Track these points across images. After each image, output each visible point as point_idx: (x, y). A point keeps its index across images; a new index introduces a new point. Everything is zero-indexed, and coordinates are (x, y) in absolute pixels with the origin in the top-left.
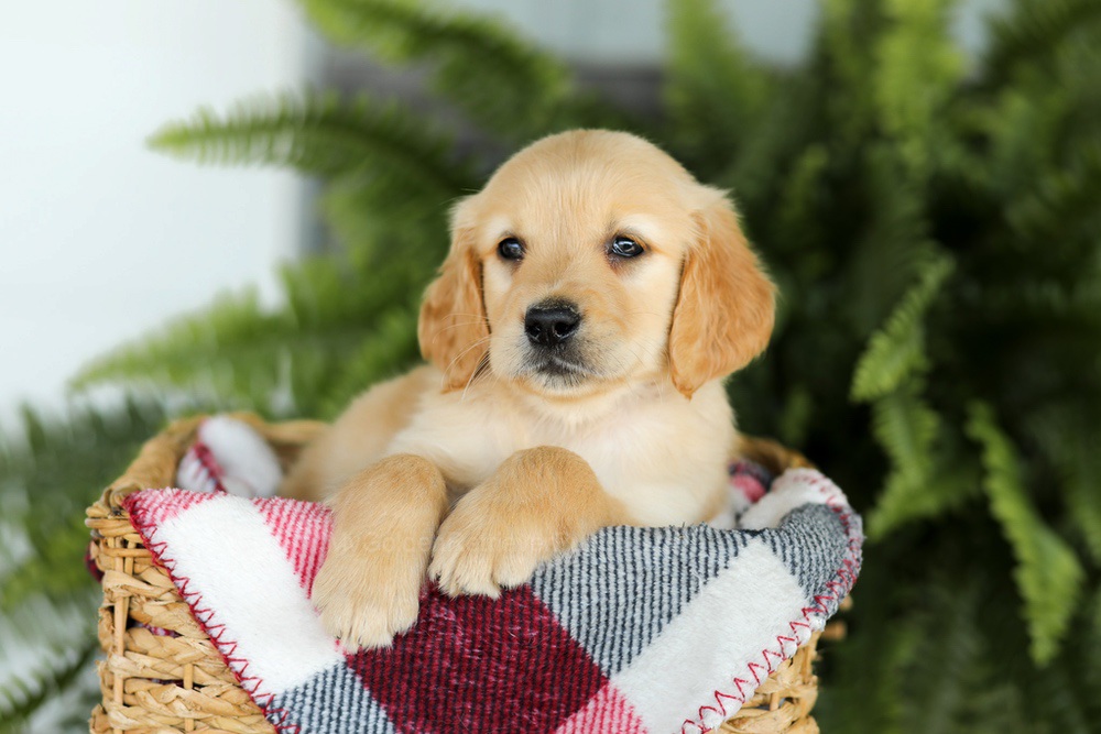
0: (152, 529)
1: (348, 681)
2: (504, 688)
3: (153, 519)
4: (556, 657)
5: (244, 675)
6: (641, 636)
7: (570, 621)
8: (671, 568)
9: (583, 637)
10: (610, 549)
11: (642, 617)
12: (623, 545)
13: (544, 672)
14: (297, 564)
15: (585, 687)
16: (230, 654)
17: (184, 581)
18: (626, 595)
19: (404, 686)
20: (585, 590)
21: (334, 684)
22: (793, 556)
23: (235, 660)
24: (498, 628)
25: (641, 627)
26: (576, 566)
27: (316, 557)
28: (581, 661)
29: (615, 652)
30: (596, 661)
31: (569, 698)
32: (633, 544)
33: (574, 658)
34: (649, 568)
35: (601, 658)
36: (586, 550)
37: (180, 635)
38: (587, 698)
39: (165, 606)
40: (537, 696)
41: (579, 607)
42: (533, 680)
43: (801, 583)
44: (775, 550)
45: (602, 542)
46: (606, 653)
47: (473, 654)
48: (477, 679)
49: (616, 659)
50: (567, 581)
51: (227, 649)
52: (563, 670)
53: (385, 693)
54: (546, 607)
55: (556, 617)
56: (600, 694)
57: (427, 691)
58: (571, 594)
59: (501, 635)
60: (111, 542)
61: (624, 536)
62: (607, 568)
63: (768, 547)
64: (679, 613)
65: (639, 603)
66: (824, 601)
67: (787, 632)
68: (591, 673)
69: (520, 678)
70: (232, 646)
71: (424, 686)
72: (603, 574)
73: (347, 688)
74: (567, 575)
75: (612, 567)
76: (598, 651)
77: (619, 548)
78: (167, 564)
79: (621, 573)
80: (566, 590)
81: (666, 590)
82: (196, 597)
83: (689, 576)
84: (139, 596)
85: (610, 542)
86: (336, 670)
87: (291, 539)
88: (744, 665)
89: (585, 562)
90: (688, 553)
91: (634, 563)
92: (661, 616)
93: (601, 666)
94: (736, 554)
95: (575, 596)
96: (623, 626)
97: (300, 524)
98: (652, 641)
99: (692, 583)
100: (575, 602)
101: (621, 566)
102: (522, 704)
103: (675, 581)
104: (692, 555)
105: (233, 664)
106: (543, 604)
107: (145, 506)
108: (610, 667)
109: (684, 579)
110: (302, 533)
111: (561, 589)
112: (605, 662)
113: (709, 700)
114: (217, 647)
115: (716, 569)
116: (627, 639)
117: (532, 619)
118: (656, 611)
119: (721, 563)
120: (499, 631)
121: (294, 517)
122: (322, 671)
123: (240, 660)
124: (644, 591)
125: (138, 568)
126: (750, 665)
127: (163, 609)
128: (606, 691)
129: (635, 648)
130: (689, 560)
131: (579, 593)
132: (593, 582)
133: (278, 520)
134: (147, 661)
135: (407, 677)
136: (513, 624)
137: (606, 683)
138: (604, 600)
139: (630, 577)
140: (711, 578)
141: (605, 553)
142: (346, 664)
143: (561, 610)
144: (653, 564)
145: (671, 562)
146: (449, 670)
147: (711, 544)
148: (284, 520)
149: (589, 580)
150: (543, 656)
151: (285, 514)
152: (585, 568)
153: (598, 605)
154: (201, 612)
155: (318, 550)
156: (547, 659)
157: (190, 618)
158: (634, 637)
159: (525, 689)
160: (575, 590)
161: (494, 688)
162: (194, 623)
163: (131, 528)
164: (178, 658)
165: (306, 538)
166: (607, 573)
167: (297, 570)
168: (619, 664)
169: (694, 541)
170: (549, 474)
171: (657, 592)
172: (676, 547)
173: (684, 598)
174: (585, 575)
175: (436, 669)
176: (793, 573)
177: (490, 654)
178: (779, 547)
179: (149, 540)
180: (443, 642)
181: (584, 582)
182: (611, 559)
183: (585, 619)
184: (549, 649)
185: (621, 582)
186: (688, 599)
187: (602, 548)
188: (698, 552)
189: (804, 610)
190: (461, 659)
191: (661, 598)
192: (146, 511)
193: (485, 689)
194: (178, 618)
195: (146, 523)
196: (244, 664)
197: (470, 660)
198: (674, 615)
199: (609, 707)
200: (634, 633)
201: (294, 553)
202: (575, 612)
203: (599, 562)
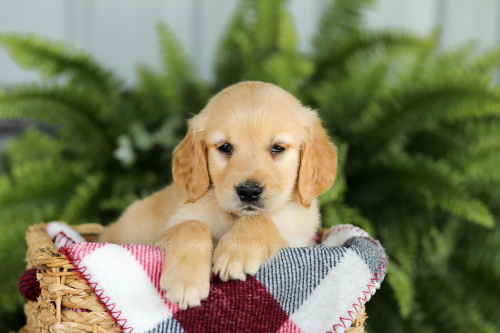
0: (79, 261)
1: (174, 326)
2: (244, 324)
3: (78, 257)
4: (267, 307)
5: (124, 327)
6: (302, 295)
7: (273, 290)
8: (315, 264)
9: (279, 298)
10: (287, 257)
11: (303, 287)
12: (292, 255)
13: (262, 315)
14: (149, 273)
15: (279, 321)
16: (118, 317)
17: (95, 284)
18: (297, 278)
19: (200, 326)
20: (279, 276)
21: (167, 328)
22: (365, 256)
23: (120, 320)
24: (242, 296)
25: (303, 292)
26: (274, 265)
27: (157, 269)
28: (277, 309)
29: (291, 304)
30: (283, 309)
31: (272, 327)
32: (296, 255)
33: (274, 308)
34: (305, 264)
35: (286, 307)
36: (277, 258)
37: (91, 311)
38: (280, 326)
39: (83, 298)
40: (259, 326)
41: (277, 284)
42: (257, 319)
43: (370, 267)
44: (358, 253)
45: (283, 254)
46: (288, 305)
47: (231, 308)
48: (232, 321)
49: (292, 307)
50: (270, 273)
51: (116, 315)
52: (270, 314)
53: (191, 330)
54: (263, 285)
55: (267, 289)
56: (285, 323)
57: (210, 327)
58: (273, 278)
59: (244, 299)
60: (54, 270)
61: (291, 251)
62: (287, 266)
63: (354, 253)
64: (319, 284)
65: (302, 281)
66: (379, 275)
67: (366, 289)
68: (281, 314)
69: (252, 318)
70: (118, 313)
71: (209, 325)
72: (286, 268)
73: (173, 329)
74: (270, 270)
75: (289, 265)
76: (284, 304)
77: (291, 257)
78: (86, 277)
79: (294, 268)
80: (270, 276)
81: (313, 274)
82: (101, 292)
83: (323, 266)
84: (69, 294)
85: (286, 254)
86: (168, 321)
87: (145, 261)
88: (351, 305)
89: (277, 263)
90: (322, 257)
91: (299, 263)
92: (311, 286)
93: (285, 311)
94: (343, 256)
95: (275, 279)
96: (295, 292)
97: (147, 254)
98: (308, 298)
99: (325, 270)
100: (275, 282)
101: (293, 265)
102: (252, 331)
103: (317, 269)
104: (324, 257)
105: (119, 322)
106: (261, 284)
107: (73, 251)
108: (289, 311)
109: (321, 268)
110: (149, 258)
111: (269, 276)
112: (287, 309)
113: (337, 321)
114: (111, 315)
115: (335, 263)
116: (296, 298)
117: (257, 291)
118: (309, 284)
119: (337, 259)
120: (242, 297)
121: (143, 251)
122: (161, 322)
123: (122, 320)
124: (304, 275)
125: (68, 281)
126: (353, 305)
127: (82, 300)
128: (287, 323)
129: (300, 301)
130: (323, 260)
131: (276, 278)
132: (282, 272)
133: (137, 253)
134: (75, 325)
135: (201, 322)
136: (248, 293)
137: (288, 319)
138: (287, 280)
139: (298, 269)
140: (333, 267)
141: (285, 259)
142: (173, 318)
143: (269, 286)
144: (307, 263)
145: (315, 261)
146: (220, 317)
147: (331, 252)
148: (139, 253)
149: (280, 271)
150: (262, 308)
151: (140, 250)
152: (278, 266)
153: (285, 282)
154: (103, 298)
155: (157, 266)
156: (263, 309)
157: (97, 302)
158: (300, 297)
159: (253, 324)
160: (274, 276)
161: (240, 324)
162: (99, 304)
163: (67, 262)
164: (91, 322)
165: (151, 261)
166: (287, 268)
167: (149, 275)
168: (294, 309)
169: (323, 251)
170: (260, 224)
171: (309, 275)
172: (316, 254)
173: (321, 277)
174: (278, 269)
175: (215, 317)
176: (366, 263)
177: (239, 308)
178: (359, 252)
179: (77, 266)
180: (217, 305)
181: (278, 272)
182: (288, 261)
183: (280, 289)
184: (265, 304)
185: (294, 271)
186: (323, 277)
187: (283, 257)
188: (326, 256)
189: (371, 279)
190: (226, 311)
191: (311, 278)
192: (74, 253)
193: (236, 324)
194: (91, 303)
195: (75, 259)
196: (124, 321)
197: (230, 312)
198: (317, 285)
199: (289, 330)
200: (300, 295)
201: (147, 268)
202: (275, 286)
203: (283, 263)
